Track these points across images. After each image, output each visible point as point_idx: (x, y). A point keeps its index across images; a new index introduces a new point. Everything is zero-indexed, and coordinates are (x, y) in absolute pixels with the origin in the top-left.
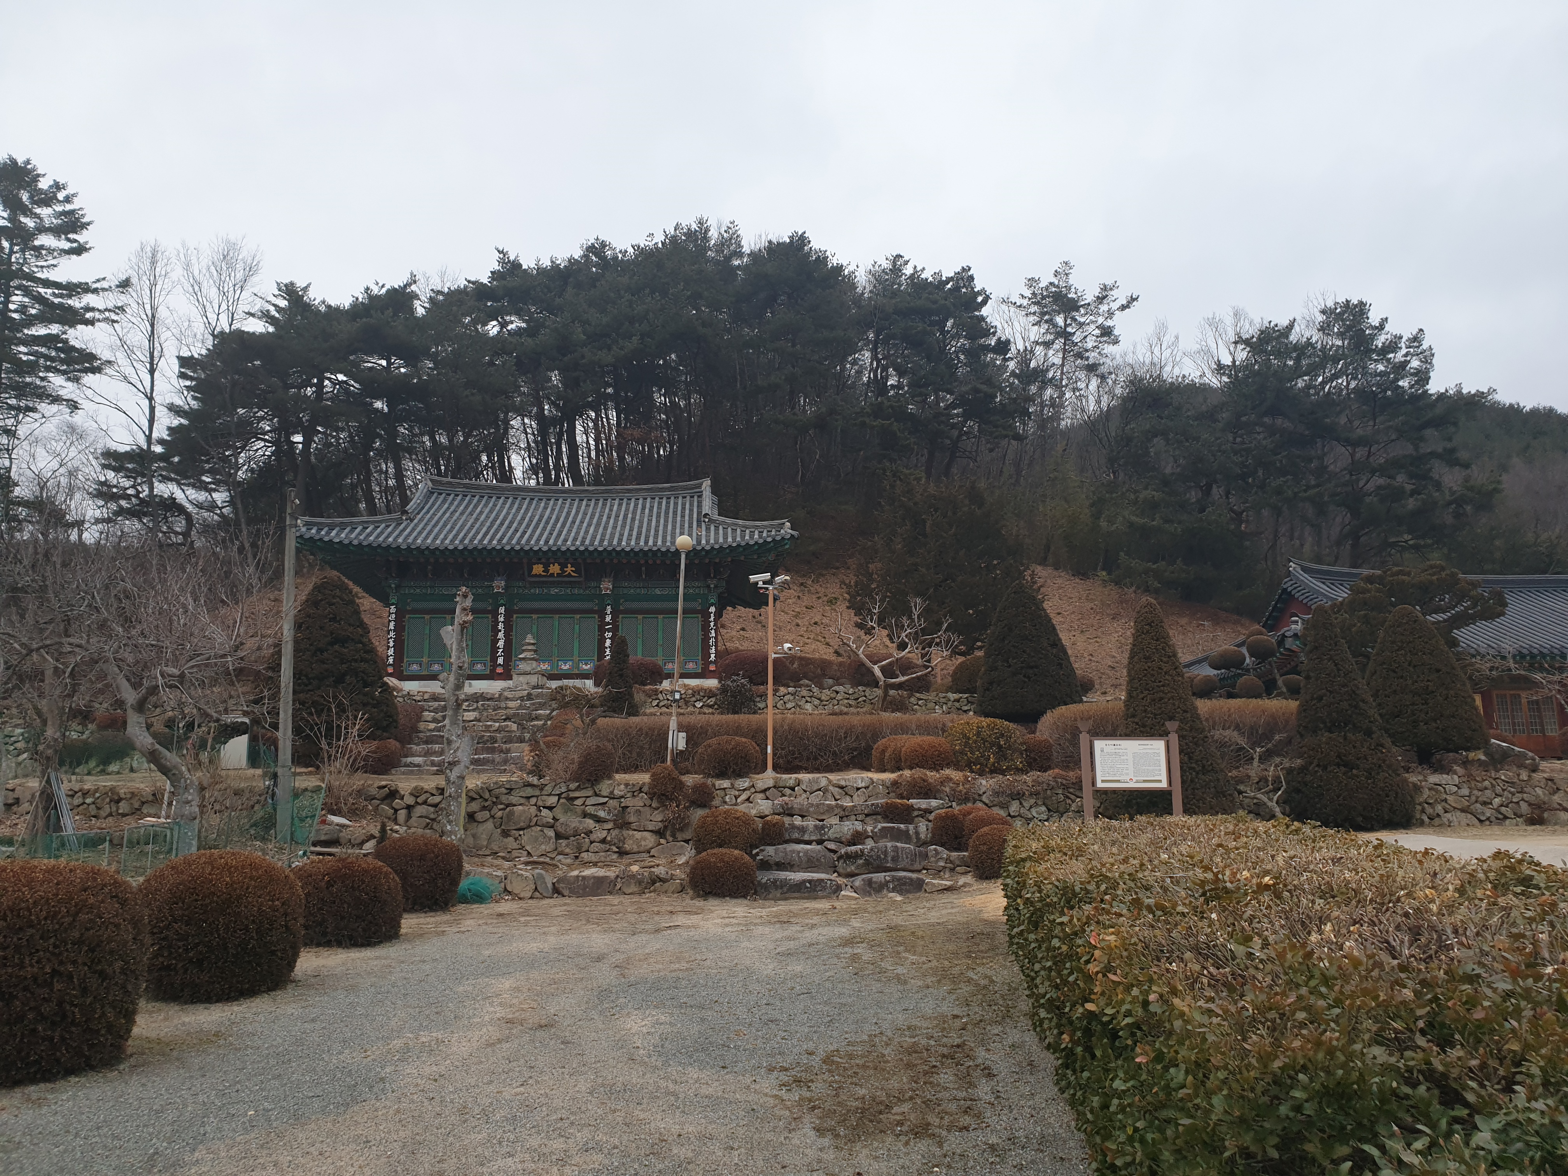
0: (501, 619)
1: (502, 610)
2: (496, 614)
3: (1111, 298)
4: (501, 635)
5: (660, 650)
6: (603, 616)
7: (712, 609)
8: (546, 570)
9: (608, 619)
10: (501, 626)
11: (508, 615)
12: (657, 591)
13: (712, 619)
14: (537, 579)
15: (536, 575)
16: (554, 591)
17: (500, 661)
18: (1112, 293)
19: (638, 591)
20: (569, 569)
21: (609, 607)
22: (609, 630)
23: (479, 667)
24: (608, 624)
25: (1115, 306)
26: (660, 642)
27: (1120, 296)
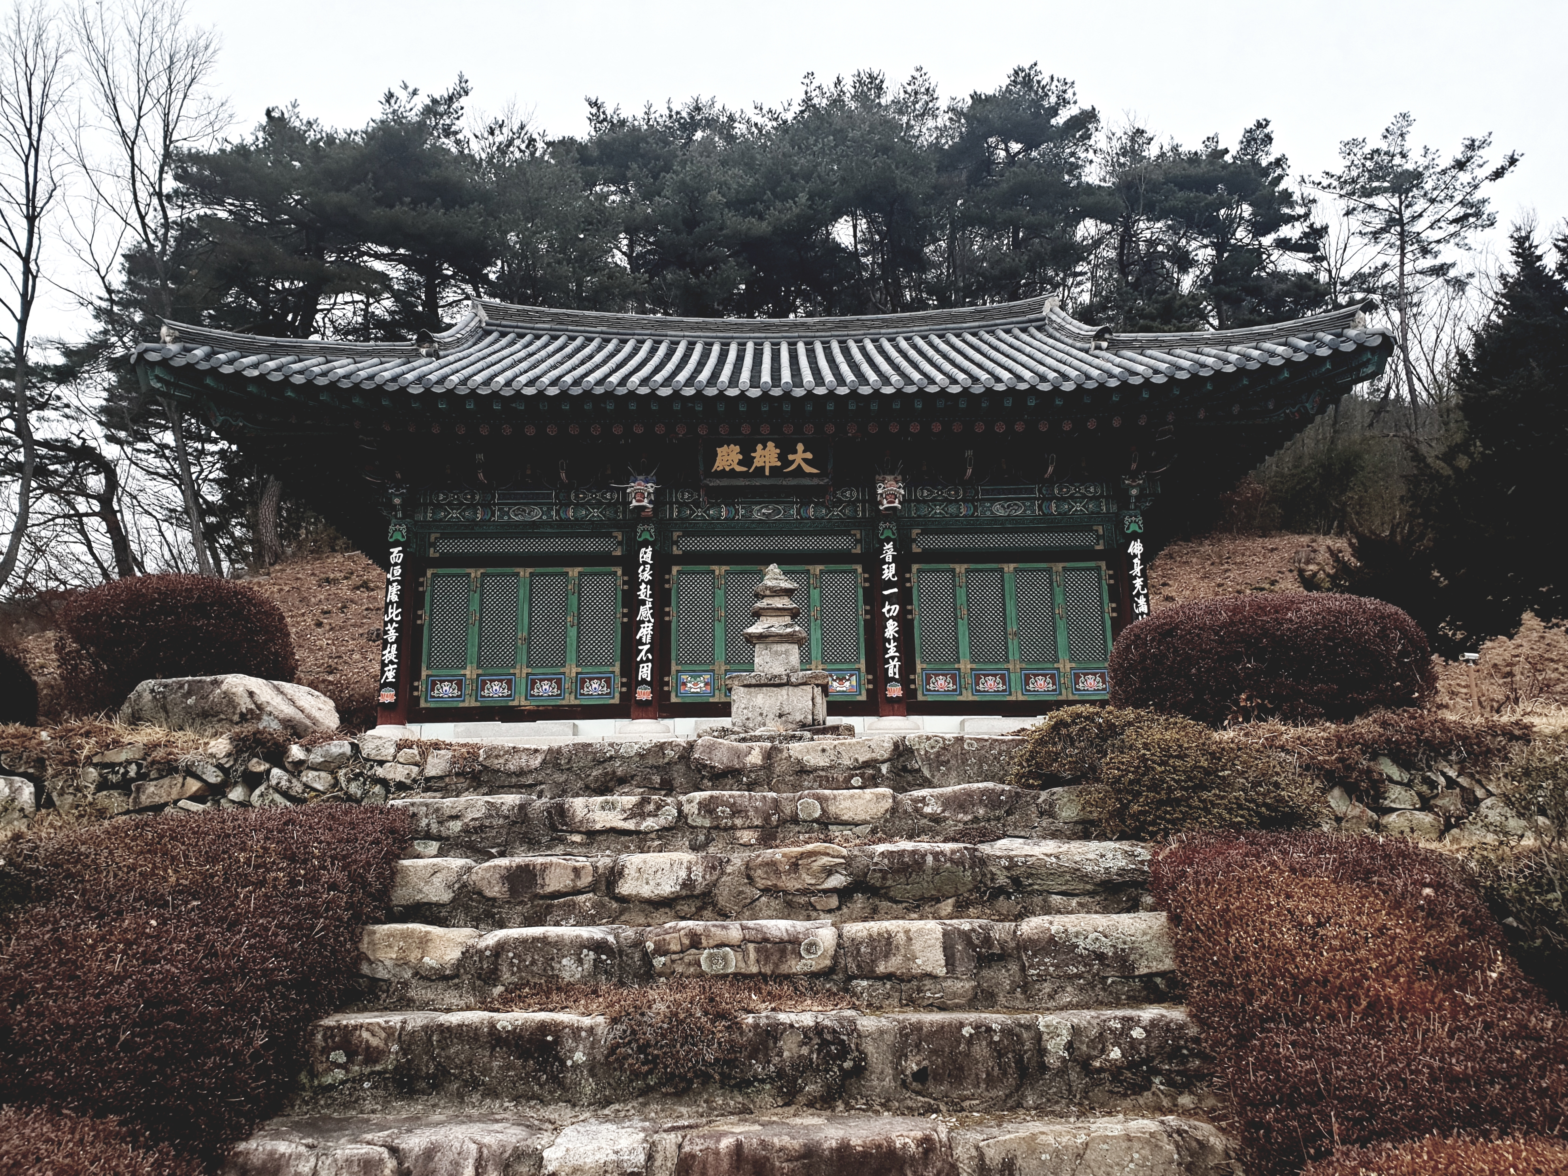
0: (645, 575)
1: (646, 554)
2: (631, 565)
3: (1477, 161)
4: (645, 612)
5: (1013, 645)
6: (874, 564)
7: (1136, 548)
8: (747, 461)
9: (889, 572)
10: (644, 592)
11: (660, 566)
12: (999, 510)
13: (1137, 569)
14: (725, 482)
15: (723, 474)
16: (760, 513)
17: (645, 672)
18: (1481, 152)
19: (952, 509)
20: (800, 456)
21: (889, 546)
22: (891, 599)
23: (595, 686)
24: (889, 584)
25: (1481, 173)
26: (1012, 627)
27: (1494, 158)
